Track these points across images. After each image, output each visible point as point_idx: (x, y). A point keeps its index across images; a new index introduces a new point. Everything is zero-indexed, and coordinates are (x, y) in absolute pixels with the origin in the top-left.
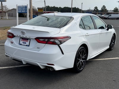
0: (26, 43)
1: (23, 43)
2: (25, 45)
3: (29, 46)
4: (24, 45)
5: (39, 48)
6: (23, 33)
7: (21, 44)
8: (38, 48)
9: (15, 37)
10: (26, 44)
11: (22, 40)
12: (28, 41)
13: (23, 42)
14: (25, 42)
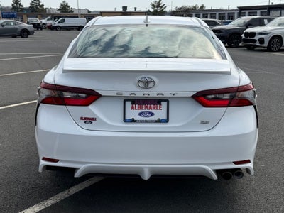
0: (153, 114)
1: (140, 114)
2: (152, 122)
3: (167, 121)
4: (146, 122)
5: (207, 123)
6: (147, 84)
7: (133, 121)
8: (203, 123)
9: (99, 100)
10: (154, 118)
11: (132, 108)
12: (160, 107)
13: (141, 111)
14: (150, 111)
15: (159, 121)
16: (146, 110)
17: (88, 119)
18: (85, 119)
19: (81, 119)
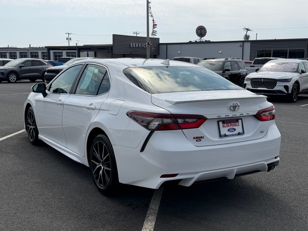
0: (235, 130)
1: (229, 130)
2: (236, 135)
3: (243, 133)
4: (233, 135)
5: (263, 132)
7: (225, 136)
8: (261, 132)
9: (207, 120)
10: (236, 132)
11: (223, 126)
12: (238, 124)
13: (228, 128)
14: (234, 127)
15: (239, 134)
16: (231, 127)
17: (199, 138)
18: (197, 138)
19: (194, 138)
